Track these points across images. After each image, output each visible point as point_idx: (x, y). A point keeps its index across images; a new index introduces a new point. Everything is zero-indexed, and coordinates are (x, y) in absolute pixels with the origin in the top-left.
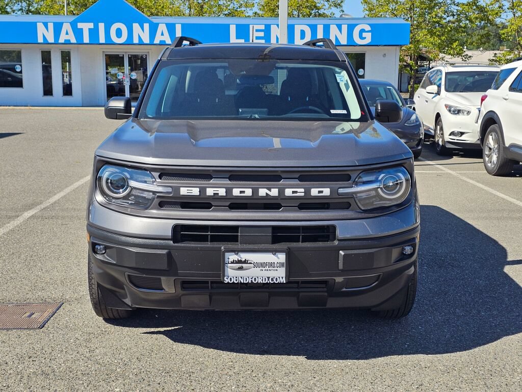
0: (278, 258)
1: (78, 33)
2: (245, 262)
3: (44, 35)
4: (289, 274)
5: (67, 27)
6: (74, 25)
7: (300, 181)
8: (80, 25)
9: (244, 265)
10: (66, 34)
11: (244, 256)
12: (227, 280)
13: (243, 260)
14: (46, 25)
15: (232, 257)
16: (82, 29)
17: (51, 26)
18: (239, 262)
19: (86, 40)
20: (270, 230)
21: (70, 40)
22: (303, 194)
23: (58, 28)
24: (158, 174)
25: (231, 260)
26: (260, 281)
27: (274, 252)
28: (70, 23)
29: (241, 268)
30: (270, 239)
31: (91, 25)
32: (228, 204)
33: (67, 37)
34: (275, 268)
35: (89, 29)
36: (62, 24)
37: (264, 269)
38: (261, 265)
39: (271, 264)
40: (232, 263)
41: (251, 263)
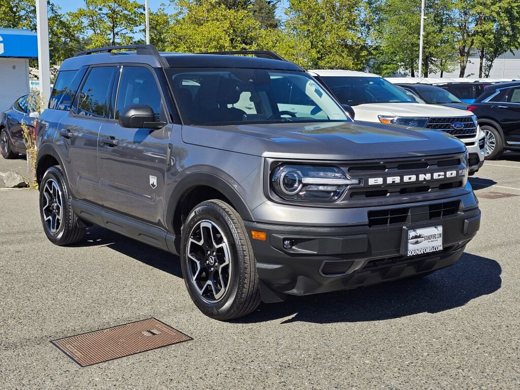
0: (438, 230)
2: (419, 237)
4: (444, 242)
9: (419, 239)
11: (419, 232)
12: (409, 254)
13: (418, 235)
15: (412, 234)
18: (416, 237)
20: (428, 207)
22: (443, 177)
24: (347, 168)
25: (411, 236)
26: (428, 251)
27: (435, 225)
29: (417, 243)
30: (428, 216)
32: (399, 190)
34: (436, 239)
37: (430, 240)
38: (429, 238)
39: (434, 236)
40: (412, 239)
41: (423, 237)
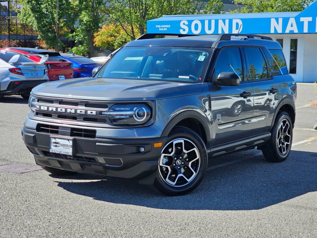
0: (70, 143)
1: (300, 25)
2: (57, 143)
3: (275, 27)
4: (73, 151)
5: (292, 21)
6: (297, 19)
7: (85, 106)
8: (302, 19)
9: (57, 145)
10: (292, 27)
11: (58, 140)
12: (51, 151)
13: (57, 142)
14: (277, 20)
15: (53, 140)
16: (303, 22)
17: (281, 20)
18: (56, 143)
19: (306, 30)
20: (70, 129)
21: (293, 31)
22: (84, 113)
23: (286, 21)
24: (37, 99)
25: (53, 142)
26: (62, 153)
27: (69, 139)
28: (295, 18)
29: (56, 146)
30: (69, 134)
31: (310, 19)
32: (57, 115)
33: (291, 29)
34: (69, 148)
35: (309, 22)
36: (288, 19)
37: (64, 147)
38: (64, 145)
39: (67, 145)
40: (53, 143)
41: (60, 144)
